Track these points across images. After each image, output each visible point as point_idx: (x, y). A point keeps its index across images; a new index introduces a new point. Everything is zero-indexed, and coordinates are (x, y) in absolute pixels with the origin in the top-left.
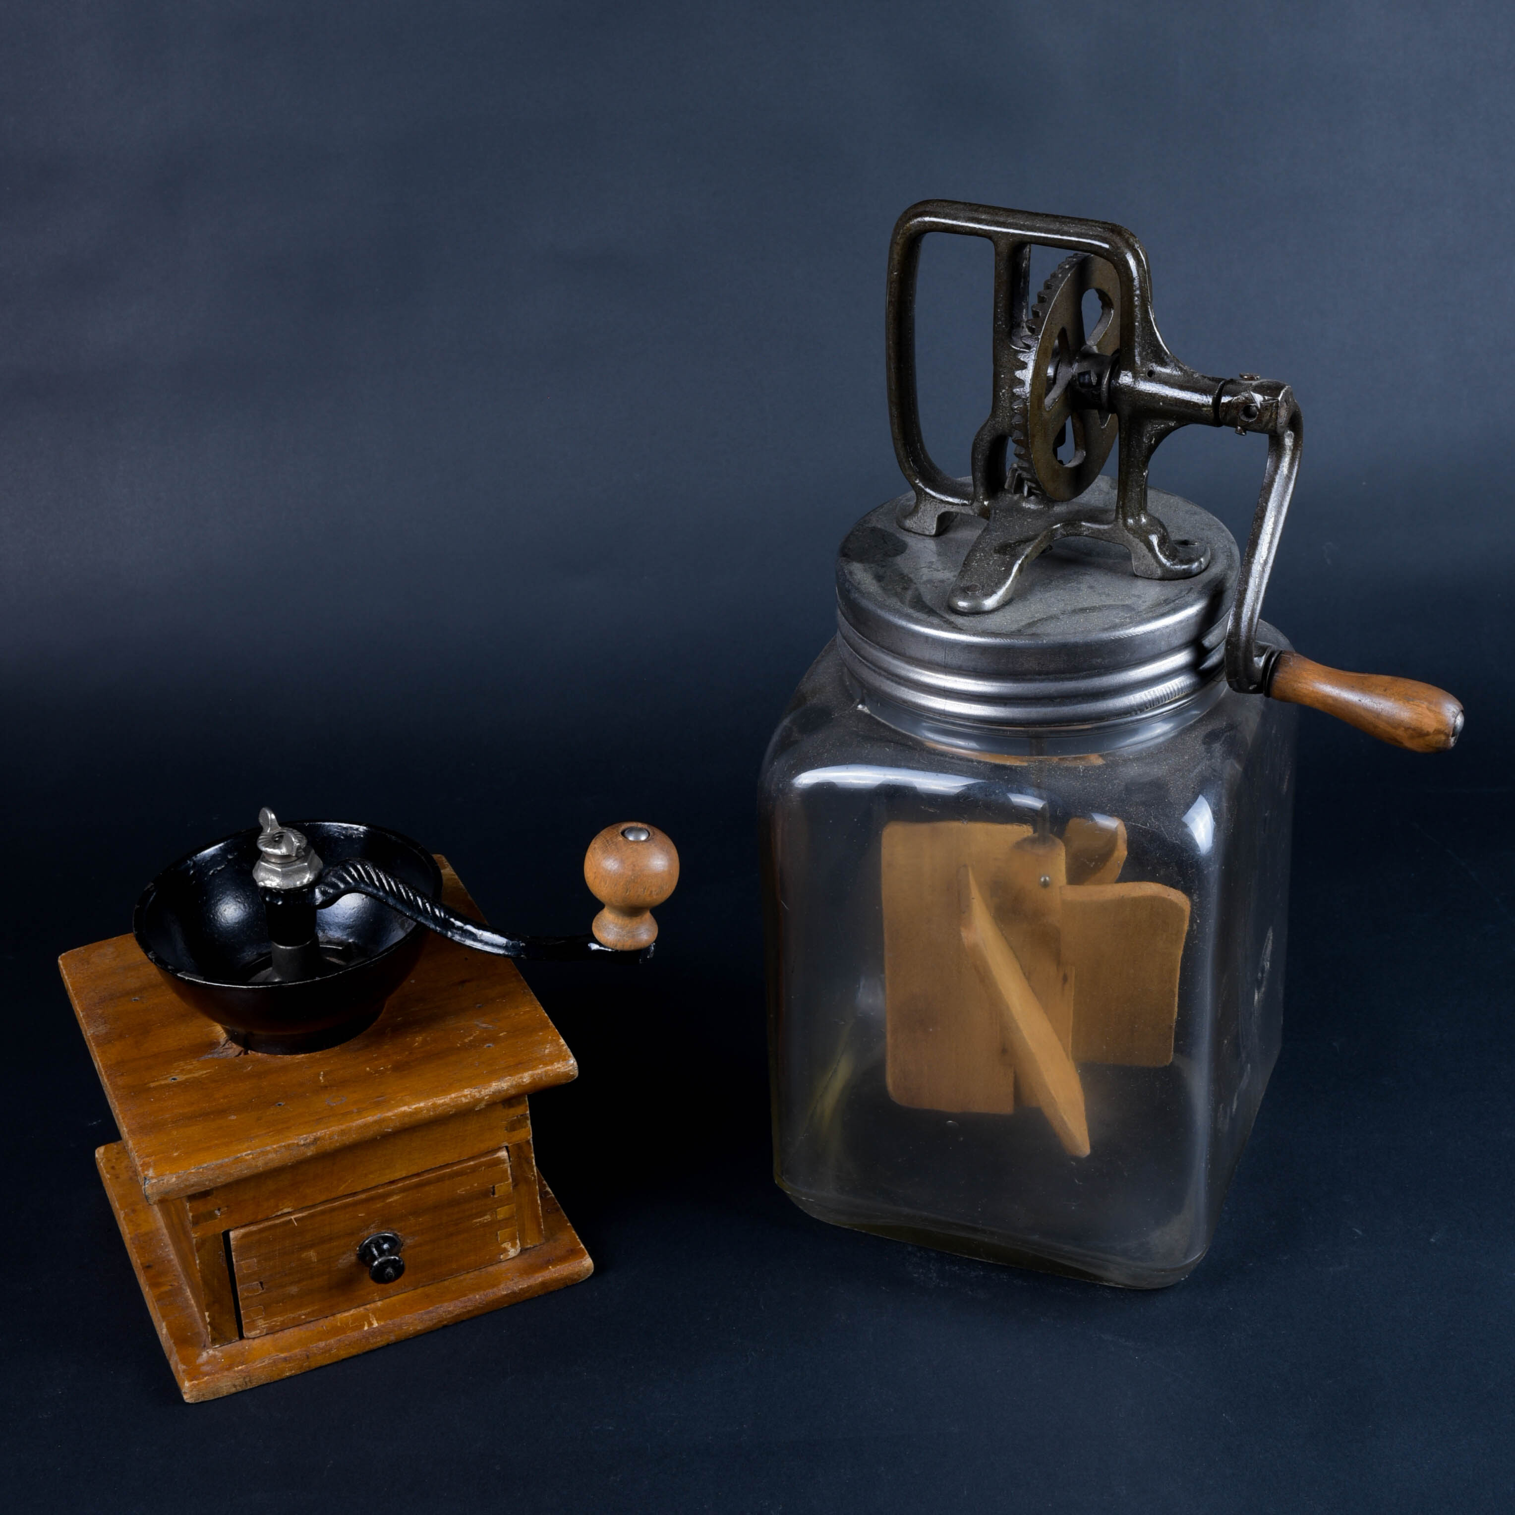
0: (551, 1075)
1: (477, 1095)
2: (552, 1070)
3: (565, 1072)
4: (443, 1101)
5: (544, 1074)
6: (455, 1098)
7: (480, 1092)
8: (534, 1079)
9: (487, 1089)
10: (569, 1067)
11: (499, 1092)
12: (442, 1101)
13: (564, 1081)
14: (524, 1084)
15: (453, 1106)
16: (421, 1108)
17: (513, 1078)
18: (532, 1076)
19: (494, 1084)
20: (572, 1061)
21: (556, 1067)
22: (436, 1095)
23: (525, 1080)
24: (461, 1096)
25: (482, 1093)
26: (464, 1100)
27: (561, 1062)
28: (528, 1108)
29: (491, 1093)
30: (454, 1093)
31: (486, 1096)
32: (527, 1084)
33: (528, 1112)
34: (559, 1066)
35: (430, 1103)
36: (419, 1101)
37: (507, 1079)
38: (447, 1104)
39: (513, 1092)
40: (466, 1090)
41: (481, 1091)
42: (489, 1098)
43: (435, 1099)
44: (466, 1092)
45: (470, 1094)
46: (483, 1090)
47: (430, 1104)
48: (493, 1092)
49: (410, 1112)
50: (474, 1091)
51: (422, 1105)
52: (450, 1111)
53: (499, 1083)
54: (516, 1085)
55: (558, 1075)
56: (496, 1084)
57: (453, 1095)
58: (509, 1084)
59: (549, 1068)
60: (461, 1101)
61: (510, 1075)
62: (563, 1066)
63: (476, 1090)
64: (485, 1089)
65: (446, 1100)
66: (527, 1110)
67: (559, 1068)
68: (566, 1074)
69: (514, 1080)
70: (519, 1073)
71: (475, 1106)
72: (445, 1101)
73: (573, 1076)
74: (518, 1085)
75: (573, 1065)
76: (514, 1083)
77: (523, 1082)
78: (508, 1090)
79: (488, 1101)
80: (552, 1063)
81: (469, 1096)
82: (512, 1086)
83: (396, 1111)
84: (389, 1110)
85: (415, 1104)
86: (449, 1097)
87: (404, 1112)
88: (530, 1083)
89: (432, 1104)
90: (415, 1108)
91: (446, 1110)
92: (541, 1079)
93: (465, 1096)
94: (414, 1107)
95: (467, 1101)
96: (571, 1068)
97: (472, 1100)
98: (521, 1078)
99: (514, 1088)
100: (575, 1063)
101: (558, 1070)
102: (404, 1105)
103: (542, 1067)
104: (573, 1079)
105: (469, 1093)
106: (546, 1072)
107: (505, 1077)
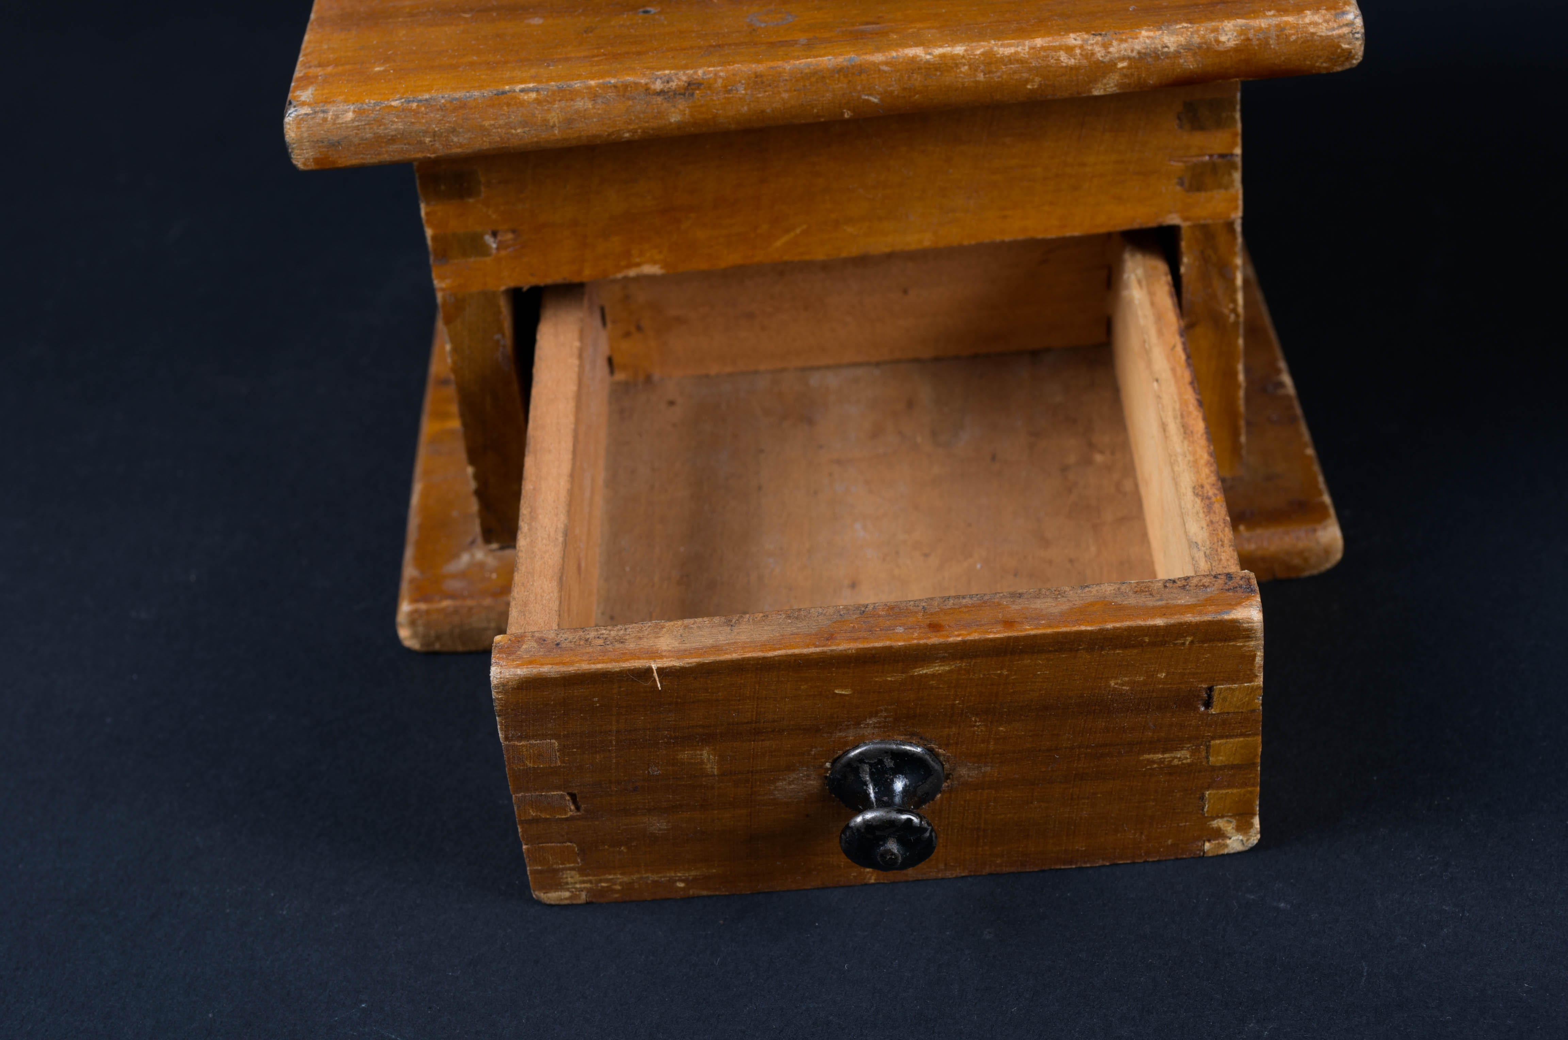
0: (1293, 38)
1: (1099, 53)
2: (1295, 27)
3: (1328, 37)
4: (1012, 50)
5: (1273, 33)
6: (1042, 48)
7: (1106, 46)
8: (1248, 39)
9: (1126, 41)
10: (1340, 27)
11: (1156, 55)
12: (1008, 51)
13: (1322, 65)
14: (1221, 48)
15: (1037, 68)
16: (954, 57)
17: (1196, 26)
18: (1243, 31)
19: (1144, 33)
20: (1353, 16)
21: (1307, 20)
22: (999, 35)
23: (1223, 38)
24: (1060, 48)
25: (1111, 49)
26: (1065, 59)
27: (1323, 12)
28: (1239, 140)
29: (1134, 54)
30: (1043, 36)
31: (1123, 59)
32: (1227, 51)
33: (1238, 151)
34: (1317, 18)
35: (980, 49)
36: (954, 42)
37: (1178, 26)
38: (1021, 61)
39: (1190, 64)
40: (1072, 35)
41: (1111, 44)
42: (1129, 68)
43: (993, 42)
44: (1073, 39)
45: (1081, 47)
46: (1115, 43)
47: (978, 52)
48: (1139, 53)
49: (928, 62)
50: (1092, 40)
51: (959, 50)
52: (1027, 81)
53: (1158, 33)
54: (1200, 47)
55: (1309, 41)
56: (1151, 34)
57: (1039, 42)
58: (1182, 40)
59: (1290, 19)
60: (1058, 60)
61: (1190, 21)
62: (1327, 21)
63: (1099, 38)
64: (1122, 41)
65: (1019, 49)
66: (1234, 145)
67: (1316, 24)
68: (1331, 46)
69: (1198, 31)
70: (1211, 20)
71: (1095, 80)
72: (1016, 53)
73: (1349, 55)
74: (1205, 49)
75: (1350, 24)
76: (1196, 40)
77: (1218, 42)
78: (1177, 54)
79: (1125, 76)
80: (1299, 9)
81: (1078, 51)
82: (1188, 48)
83: (894, 54)
84: (878, 49)
85: (941, 46)
86: (1027, 42)
87: (913, 60)
88: (1237, 49)
89: (982, 54)
90: (943, 56)
91: (1016, 77)
92: (1265, 43)
93: (1069, 50)
94: (938, 51)
95: (1072, 62)
96: (1345, 30)
97: (1084, 62)
98: (1215, 30)
99: (1195, 54)
100: (1359, 22)
101: (1312, 30)
102: (916, 45)
103: (1274, 16)
104: (1347, 66)
105: (1079, 42)
106: (1280, 28)
107: (1176, 22)
